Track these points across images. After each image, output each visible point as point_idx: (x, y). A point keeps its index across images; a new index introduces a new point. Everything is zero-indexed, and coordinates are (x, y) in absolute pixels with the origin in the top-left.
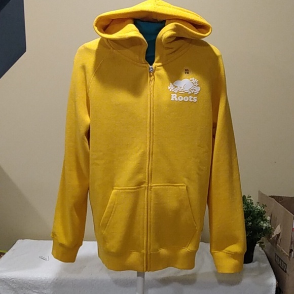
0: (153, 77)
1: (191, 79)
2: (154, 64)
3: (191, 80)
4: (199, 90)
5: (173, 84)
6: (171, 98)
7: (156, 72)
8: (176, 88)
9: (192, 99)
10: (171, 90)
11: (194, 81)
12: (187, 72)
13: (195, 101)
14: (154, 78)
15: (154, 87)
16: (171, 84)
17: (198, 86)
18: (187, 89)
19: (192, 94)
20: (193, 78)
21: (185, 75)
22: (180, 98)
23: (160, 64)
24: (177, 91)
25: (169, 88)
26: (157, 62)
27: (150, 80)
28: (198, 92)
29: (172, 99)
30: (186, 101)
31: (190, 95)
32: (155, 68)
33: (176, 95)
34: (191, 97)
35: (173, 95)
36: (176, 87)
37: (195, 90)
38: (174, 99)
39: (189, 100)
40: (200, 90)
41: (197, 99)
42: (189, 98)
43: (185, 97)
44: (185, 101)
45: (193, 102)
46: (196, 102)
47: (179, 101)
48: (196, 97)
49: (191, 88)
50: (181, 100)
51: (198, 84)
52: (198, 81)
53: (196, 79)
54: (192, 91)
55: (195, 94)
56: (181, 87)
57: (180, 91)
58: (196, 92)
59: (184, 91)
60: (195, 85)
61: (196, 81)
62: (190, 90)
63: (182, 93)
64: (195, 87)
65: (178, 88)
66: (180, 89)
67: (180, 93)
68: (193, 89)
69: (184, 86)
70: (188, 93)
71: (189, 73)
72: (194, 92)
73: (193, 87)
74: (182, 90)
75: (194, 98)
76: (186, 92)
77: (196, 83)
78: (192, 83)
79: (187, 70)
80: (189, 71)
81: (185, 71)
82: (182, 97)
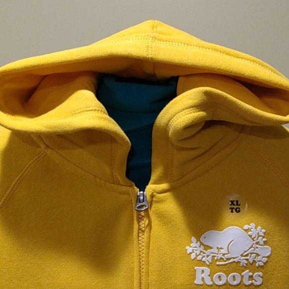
0: (145, 222)
1: (246, 227)
2: (150, 187)
3: (246, 230)
4: (268, 254)
5: (198, 240)
6: (194, 276)
7: (155, 207)
8: (208, 252)
9: (251, 277)
10: (193, 256)
11: (253, 233)
12: (236, 207)
13: (259, 282)
14: (150, 225)
15: (148, 247)
16: (193, 239)
17: (265, 243)
18: (236, 253)
19: (251, 266)
20: (253, 225)
21: (229, 217)
22: (220, 277)
23: (164, 186)
24: (210, 259)
25: (189, 250)
26: (157, 182)
27: (139, 229)
28: (265, 260)
29: (198, 281)
30: (235, 283)
32: (152, 196)
33: (207, 270)
34: (247, 273)
35: (199, 269)
36: (207, 247)
37: (258, 255)
38: (203, 279)
39: (241, 281)
40: (271, 255)
41: (262, 277)
42: (241, 275)
43: (230, 275)
44: (231, 285)
45: (254, 285)
46: (260, 285)
47: (217, 285)
48: (261, 273)
49: (246, 250)
50: (221, 282)
51: (265, 239)
52: (264, 231)
53: (260, 227)
54: (250, 257)
55: (257, 265)
56: (219, 247)
57: (219, 258)
58: (261, 260)
59: (230, 259)
60: (258, 242)
61: (261, 231)
62: (244, 254)
63: (223, 265)
64: (257, 248)
65: (212, 250)
66: (218, 254)
67: (218, 263)
68: (251, 254)
69: (228, 246)
70: (239, 262)
71: (239, 211)
72: (256, 259)
73: (252, 247)
74: (223, 257)
75: (256, 275)
76: (234, 260)
77: (260, 236)
78: (248, 236)
79: (235, 203)
80: (240, 205)
81: (231, 205)
82: (223, 274)
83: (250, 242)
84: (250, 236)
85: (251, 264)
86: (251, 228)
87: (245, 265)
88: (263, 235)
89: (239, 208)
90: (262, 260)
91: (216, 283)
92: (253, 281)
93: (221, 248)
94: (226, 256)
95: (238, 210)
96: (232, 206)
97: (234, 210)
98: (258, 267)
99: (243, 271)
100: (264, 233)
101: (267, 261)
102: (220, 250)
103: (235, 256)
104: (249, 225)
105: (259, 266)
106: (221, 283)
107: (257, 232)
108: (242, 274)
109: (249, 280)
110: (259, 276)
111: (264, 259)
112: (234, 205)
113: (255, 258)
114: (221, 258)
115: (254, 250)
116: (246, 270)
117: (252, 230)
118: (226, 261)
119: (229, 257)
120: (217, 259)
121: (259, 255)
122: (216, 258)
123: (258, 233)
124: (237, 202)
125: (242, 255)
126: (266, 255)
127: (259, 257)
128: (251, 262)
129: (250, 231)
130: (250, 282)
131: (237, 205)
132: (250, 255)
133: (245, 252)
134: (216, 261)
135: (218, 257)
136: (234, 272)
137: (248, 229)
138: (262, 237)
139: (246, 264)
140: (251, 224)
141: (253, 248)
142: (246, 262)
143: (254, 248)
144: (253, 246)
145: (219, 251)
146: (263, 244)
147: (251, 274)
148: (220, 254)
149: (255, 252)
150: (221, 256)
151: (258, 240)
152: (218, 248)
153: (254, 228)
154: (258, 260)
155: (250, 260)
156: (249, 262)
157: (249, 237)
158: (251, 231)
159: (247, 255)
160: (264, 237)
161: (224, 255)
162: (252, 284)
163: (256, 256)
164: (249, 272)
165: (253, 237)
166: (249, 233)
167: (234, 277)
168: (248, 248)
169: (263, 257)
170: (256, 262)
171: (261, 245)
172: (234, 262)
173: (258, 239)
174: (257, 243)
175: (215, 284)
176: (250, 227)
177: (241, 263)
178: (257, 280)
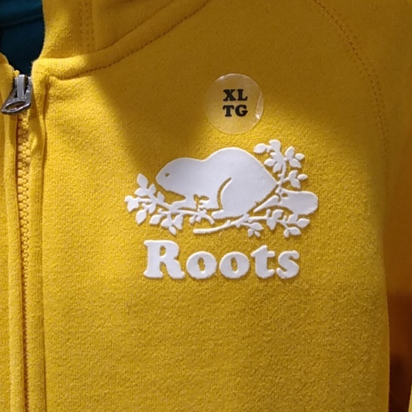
0: (32, 142)
1: (259, 148)
2: (41, 66)
3: (259, 156)
4: (312, 209)
5: (152, 180)
6: (142, 260)
7: (54, 109)
8: (174, 206)
9: (272, 261)
10: (140, 215)
11: (277, 161)
12: (236, 104)
13: (289, 274)
14: (42, 149)
15: (39, 198)
16: (141, 179)
17: (304, 184)
18: (238, 208)
19: (271, 235)
20: (275, 143)
22: (201, 261)
23: (75, 61)
24: (178, 221)
25: (132, 203)
26: (58, 53)
27: (17, 160)
28: (304, 222)
29: (152, 271)
30: (237, 274)
31: (259, 239)
32: (46, 85)
33: (172, 247)
34: (262, 252)
35: (153, 244)
36: (172, 196)
37: (287, 211)
38: (163, 265)
39: (250, 269)
40: (317, 210)
41: (297, 261)
42: (249, 257)
43: (225, 256)
44: (228, 279)
45: (279, 278)
46: (294, 278)
47: (194, 279)
48: (294, 252)
49: (260, 200)
50: (203, 272)
51: (302, 176)
52: (300, 156)
53: (291, 147)
54: (270, 215)
55: (286, 233)
56: (199, 196)
57: (198, 219)
58: (294, 222)
59: (223, 221)
60: (288, 182)
61: (294, 157)
62: (256, 210)
63: (206, 234)
64: (285, 195)
65: (184, 201)
66: (196, 210)
67: (196, 231)
68: (273, 208)
69: (219, 192)
70: (246, 228)
71: (245, 113)
72: (282, 222)
73: (273, 193)
74: (208, 217)
75: (284, 255)
76: (233, 223)
77: (293, 169)
78: (264, 168)
79: (235, 95)
80: (246, 99)
81: (226, 100)
82: (209, 254)
83: (268, 183)
84: (270, 168)
85: (274, 232)
86: (272, 151)
87: (258, 234)
88: (299, 166)
89: (245, 107)
90: (297, 223)
91: (193, 275)
92: (278, 269)
93: (204, 198)
94: (214, 213)
95: (241, 109)
96: (229, 103)
97: (233, 112)
98: (287, 239)
99: (254, 248)
100: (302, 161)
101: (309, 226)
102: (201, 201)
103: (234, 215)
104: (267, 143)
105: (291, 236)
106: (204, 274)
107: (285, 159)
108: (252, 254)
109: (268, 268)
110: (291, 258)
111: (301, 220)
112: (233, 99)
113: (281, 218)
114: (204, 220)
115: (279, 200)
116: (261, 245)
117: (272, 154)
118: (214, 226)
119: (222, 217)
120: (195, 222)
121: (291, 213)
122: (191, 220)
123: (287, 162)
124: (240, 91)
125: (251, 212)
126: (307, 213)
127: (291, 216)
128: (272, 228)
129: (270, 156)
130: (272, 271)
131: (240, 99)
132: (269, 211)
133: (258, 204)
134: (193, 225)
135: (196, 216)
136: (234, 250)
137: (265, 153)
138: (296, 171)
139: (261, 232)
140: (271, 142)
141: (275, 196)
142: (260, 227)
143: (278, 195)
144: (277, 191)
145: (198, 204)
146: (299, 187)
147: (272, 253)
148: (201, 210)
149: (281, 204)
150: (203, 214)
151: (287, 179)
152: (195, 196)
153: (277, 149)
154: (288, 222)
155: (268, 224)
156: (268, 227)
157: (267, 172)
158: (272, 158)
159: (262, 212)
160: (300, 171)
161: (210, 211)
162: (274, 276)
163: (283, 214)
164: (268, 249)
165: (275, 170)
166: (268, 161)
167: (233, 260)
168: (264, 197)
169: (300, 216)
170: (284, 228)
171: (295, 189)
172: (233, 227)
173: (286, 175)
174: (285, 185)
175: (190, 276)
176: (269, 148)
177: (249, 230)
178: (285, 267)
